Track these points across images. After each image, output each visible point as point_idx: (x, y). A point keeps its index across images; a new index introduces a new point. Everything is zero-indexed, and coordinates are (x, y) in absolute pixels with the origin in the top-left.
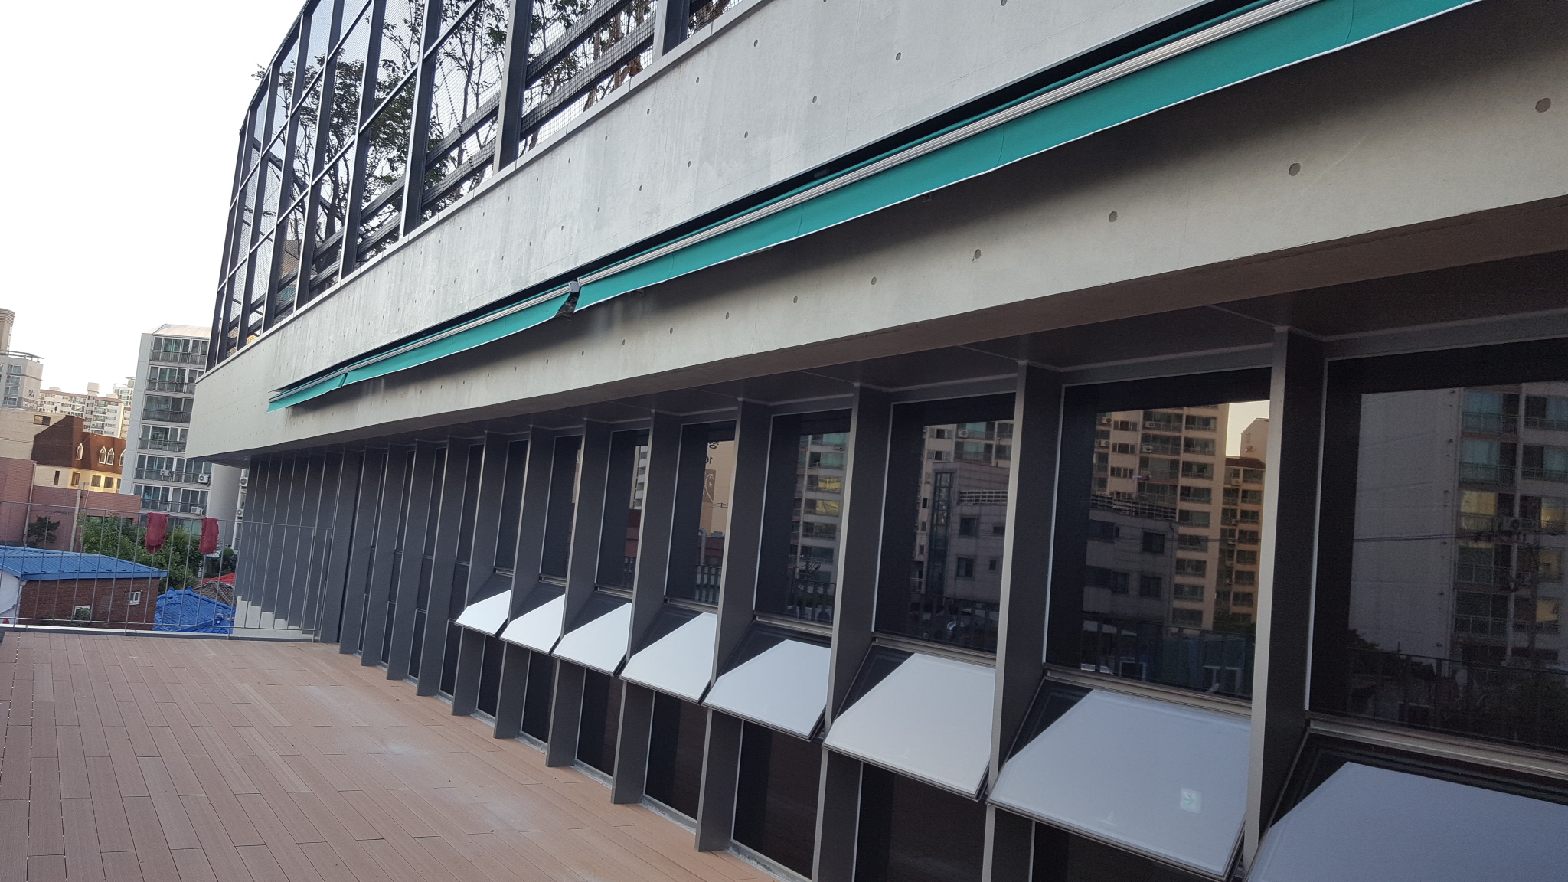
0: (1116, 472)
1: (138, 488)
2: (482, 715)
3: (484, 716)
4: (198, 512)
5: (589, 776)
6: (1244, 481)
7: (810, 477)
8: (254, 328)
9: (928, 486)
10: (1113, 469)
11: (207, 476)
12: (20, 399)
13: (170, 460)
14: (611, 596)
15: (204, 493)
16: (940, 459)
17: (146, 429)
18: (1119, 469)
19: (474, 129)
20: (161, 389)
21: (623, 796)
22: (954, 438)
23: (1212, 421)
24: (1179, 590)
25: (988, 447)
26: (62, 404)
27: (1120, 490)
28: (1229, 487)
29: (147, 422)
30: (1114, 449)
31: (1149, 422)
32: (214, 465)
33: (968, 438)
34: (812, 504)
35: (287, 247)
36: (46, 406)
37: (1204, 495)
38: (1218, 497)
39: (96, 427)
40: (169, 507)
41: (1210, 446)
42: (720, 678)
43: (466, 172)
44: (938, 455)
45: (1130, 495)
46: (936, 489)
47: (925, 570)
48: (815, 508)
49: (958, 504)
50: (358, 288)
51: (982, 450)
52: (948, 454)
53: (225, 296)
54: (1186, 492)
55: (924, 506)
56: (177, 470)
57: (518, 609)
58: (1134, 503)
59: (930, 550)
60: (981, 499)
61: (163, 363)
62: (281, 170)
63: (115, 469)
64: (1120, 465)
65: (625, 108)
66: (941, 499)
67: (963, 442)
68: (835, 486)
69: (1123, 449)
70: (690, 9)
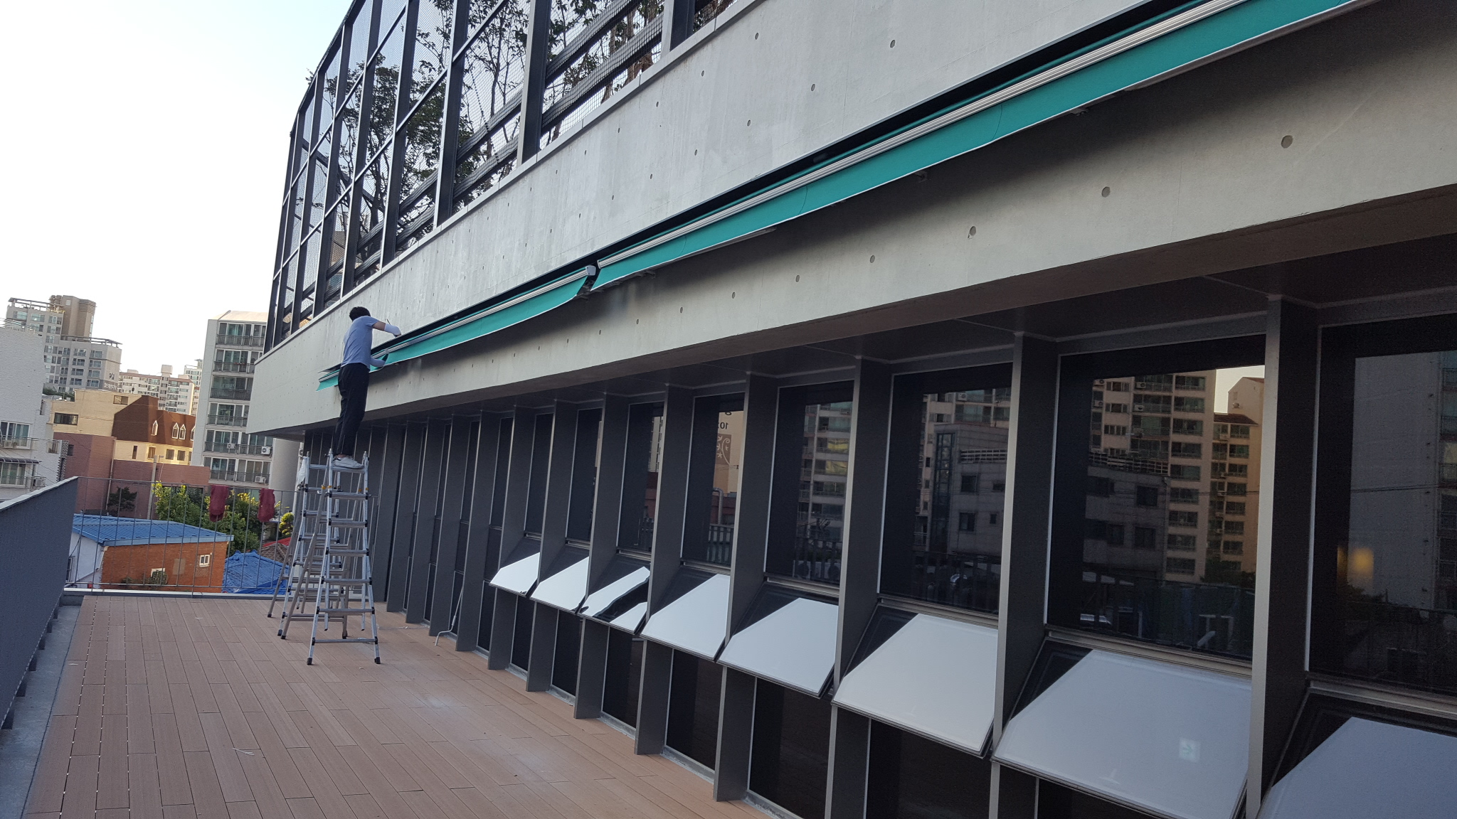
0: (1109, 430)
1: (207, 460)
2: (515, 669)
3: (517, 670)
4: (261, 481)
5: (615, 727)
6: (1232, 436)
7: (819, 439)
8: (306, 314)
9: (931, 445)
10: (1106, 427)
11: (270, 448)
12: (102, 381)
13: (236, 434)
14: (631, 559)
15: (267, 464)
16: (942, 421)
17: (213, 406)
18: (1112, 427)
19: (501, 124)
20: (227, 370)
21: (645, 748)
22: (954, 401)
23: (1201, 381)
24: (1172, 540)
25: (987, 409)
26: (139, 385)
27: (1114, 447)
28: (1217, 442)
29: (215, 401)
30: (1107, 410)
31: (1141, 383)
32: (275, 439)
33: (968, 401)
34: (821, 465)
35: (335, 238)
36: (124, 387)
37: (1194, 450)
38: (1207, 450)
39: (170, 405)
40: (235, 477)
41: (1200, 405)
42: (734, 637)
43: (492, 166)
44: (940, 418)
45: (1123, 451)
46: (938, 449)
47: (929, 525)
48: (824, 469)
49: (959, 462)
50: (397, 276)
51: (981, 412)
52: (949, 416)
53: (279, 284)
54: (1178, 449)
55: (928, 465)
56: (242, 443)
57: (547, 571)
58: (1128, 459)
59: (933, 506)
60: (981, 457)
61: (228, 346)
62: (327, 167)
63: (187, 443)
64: (1112, 423)
65: (636, 101)
66: (943, 458)
67: (963, 405)
68: (841, 447)
69: (1116, 408)
70: (696, 7)
